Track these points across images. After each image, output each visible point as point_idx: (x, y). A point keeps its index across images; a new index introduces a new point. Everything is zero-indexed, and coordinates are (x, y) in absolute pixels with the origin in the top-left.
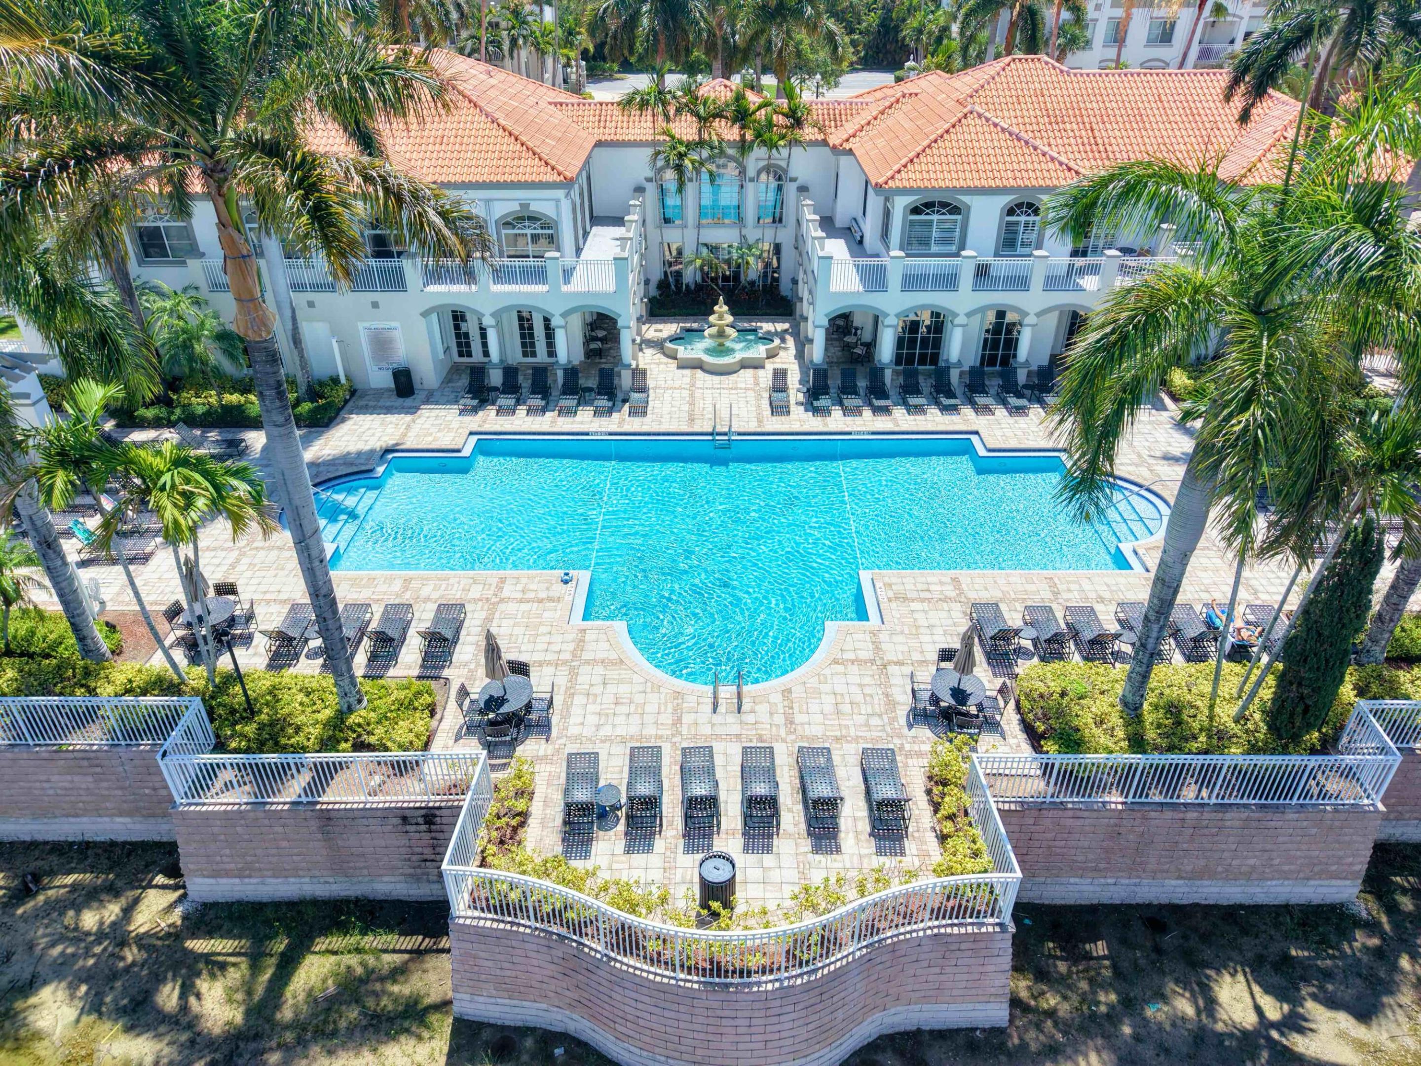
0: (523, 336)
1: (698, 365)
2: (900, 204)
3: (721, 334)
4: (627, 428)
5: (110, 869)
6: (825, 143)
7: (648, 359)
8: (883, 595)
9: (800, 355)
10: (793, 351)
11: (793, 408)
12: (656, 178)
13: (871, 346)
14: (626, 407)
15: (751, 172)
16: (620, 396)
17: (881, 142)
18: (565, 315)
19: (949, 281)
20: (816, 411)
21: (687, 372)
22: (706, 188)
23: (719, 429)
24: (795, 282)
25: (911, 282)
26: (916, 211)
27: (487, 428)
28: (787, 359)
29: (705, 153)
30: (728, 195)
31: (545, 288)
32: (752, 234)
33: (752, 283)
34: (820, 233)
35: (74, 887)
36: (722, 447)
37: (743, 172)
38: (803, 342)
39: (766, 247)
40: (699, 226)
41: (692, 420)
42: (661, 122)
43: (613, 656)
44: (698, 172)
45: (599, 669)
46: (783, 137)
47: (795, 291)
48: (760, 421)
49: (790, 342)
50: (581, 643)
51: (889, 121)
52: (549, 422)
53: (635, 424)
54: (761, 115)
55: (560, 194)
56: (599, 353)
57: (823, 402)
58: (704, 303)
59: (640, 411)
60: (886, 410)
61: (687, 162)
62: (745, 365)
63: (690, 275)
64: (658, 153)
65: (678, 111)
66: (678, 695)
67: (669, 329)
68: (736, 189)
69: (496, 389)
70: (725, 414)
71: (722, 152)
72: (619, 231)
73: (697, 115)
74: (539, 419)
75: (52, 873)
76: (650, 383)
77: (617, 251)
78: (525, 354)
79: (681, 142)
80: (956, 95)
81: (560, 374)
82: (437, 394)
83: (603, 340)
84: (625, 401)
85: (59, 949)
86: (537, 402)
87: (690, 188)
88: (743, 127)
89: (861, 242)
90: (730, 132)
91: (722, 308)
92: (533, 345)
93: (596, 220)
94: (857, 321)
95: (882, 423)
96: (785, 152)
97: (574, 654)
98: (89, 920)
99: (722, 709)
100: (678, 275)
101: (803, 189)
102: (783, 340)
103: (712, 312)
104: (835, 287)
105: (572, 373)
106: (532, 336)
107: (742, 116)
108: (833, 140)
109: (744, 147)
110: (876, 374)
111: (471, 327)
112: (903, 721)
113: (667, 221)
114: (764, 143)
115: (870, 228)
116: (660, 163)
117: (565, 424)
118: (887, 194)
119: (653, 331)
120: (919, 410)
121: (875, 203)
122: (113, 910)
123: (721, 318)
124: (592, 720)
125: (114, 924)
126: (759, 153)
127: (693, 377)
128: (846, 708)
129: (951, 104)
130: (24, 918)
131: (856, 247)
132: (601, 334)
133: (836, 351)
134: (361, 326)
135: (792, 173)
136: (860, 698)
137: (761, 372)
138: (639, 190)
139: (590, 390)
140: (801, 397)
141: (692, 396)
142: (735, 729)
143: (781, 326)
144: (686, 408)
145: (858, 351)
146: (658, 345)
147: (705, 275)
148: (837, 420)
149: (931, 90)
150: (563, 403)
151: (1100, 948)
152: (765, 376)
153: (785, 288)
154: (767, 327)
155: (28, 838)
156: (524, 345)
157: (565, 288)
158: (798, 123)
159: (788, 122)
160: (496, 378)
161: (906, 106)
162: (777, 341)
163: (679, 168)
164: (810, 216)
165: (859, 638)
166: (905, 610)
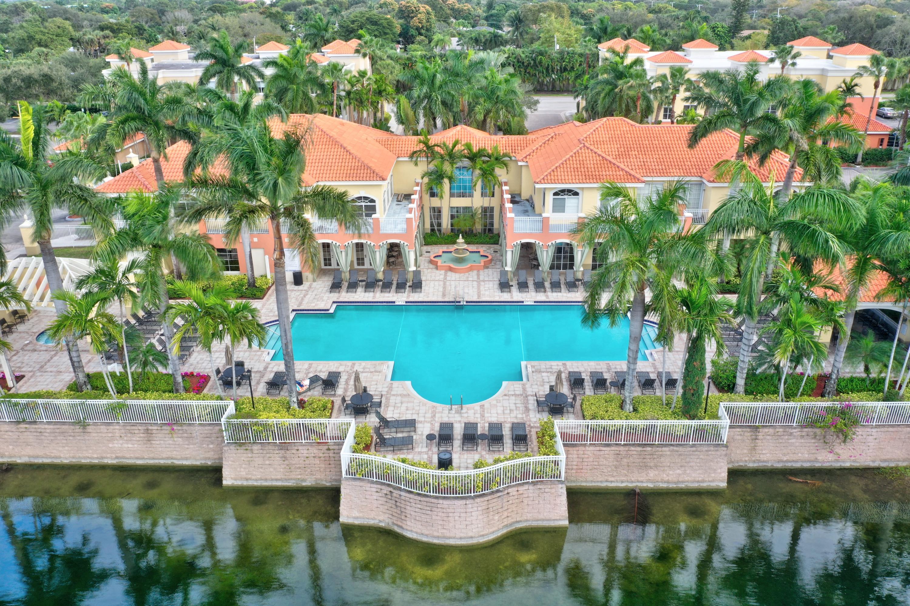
0: (358, 255)
1: (448, 269)
4: (411, 299)
8: (530, 370)
21: (443, 272)
23: (457, 299)
25: (554, 228)
26: (556, 194)
27: (341, 299)
34: (511, 205)
41: (444, 295)
43: (405, 393)
45: (399, 398)
48: (479, 296)
52: (372, 296)
53: (415, 297)
56: (394, 263)
59: (419, 291)
62: (472, 269)
66: (434, 407)
67: (435, 250)
70: (461, 292)
82: (315, 284)
83: (396, 257)
91: (461, 240)
95: (540, 297)
97: (388, 391)
99: (454, 412)
103: (456, 243)
106: (362, 255)
111: (332, 251)
115: (537, 201)
119: (425, 252)
123: (460, 245)
127: (446, 275)
128: (508, 411)
136: (514, 408)
141: (445, 284)
143: (492, 249)
144: (441, 290)
148: (517, 295)
149: (569, 132)
154: (485, 249)
156: (358, 260)
165: (517, 386)
166: (539, 376)
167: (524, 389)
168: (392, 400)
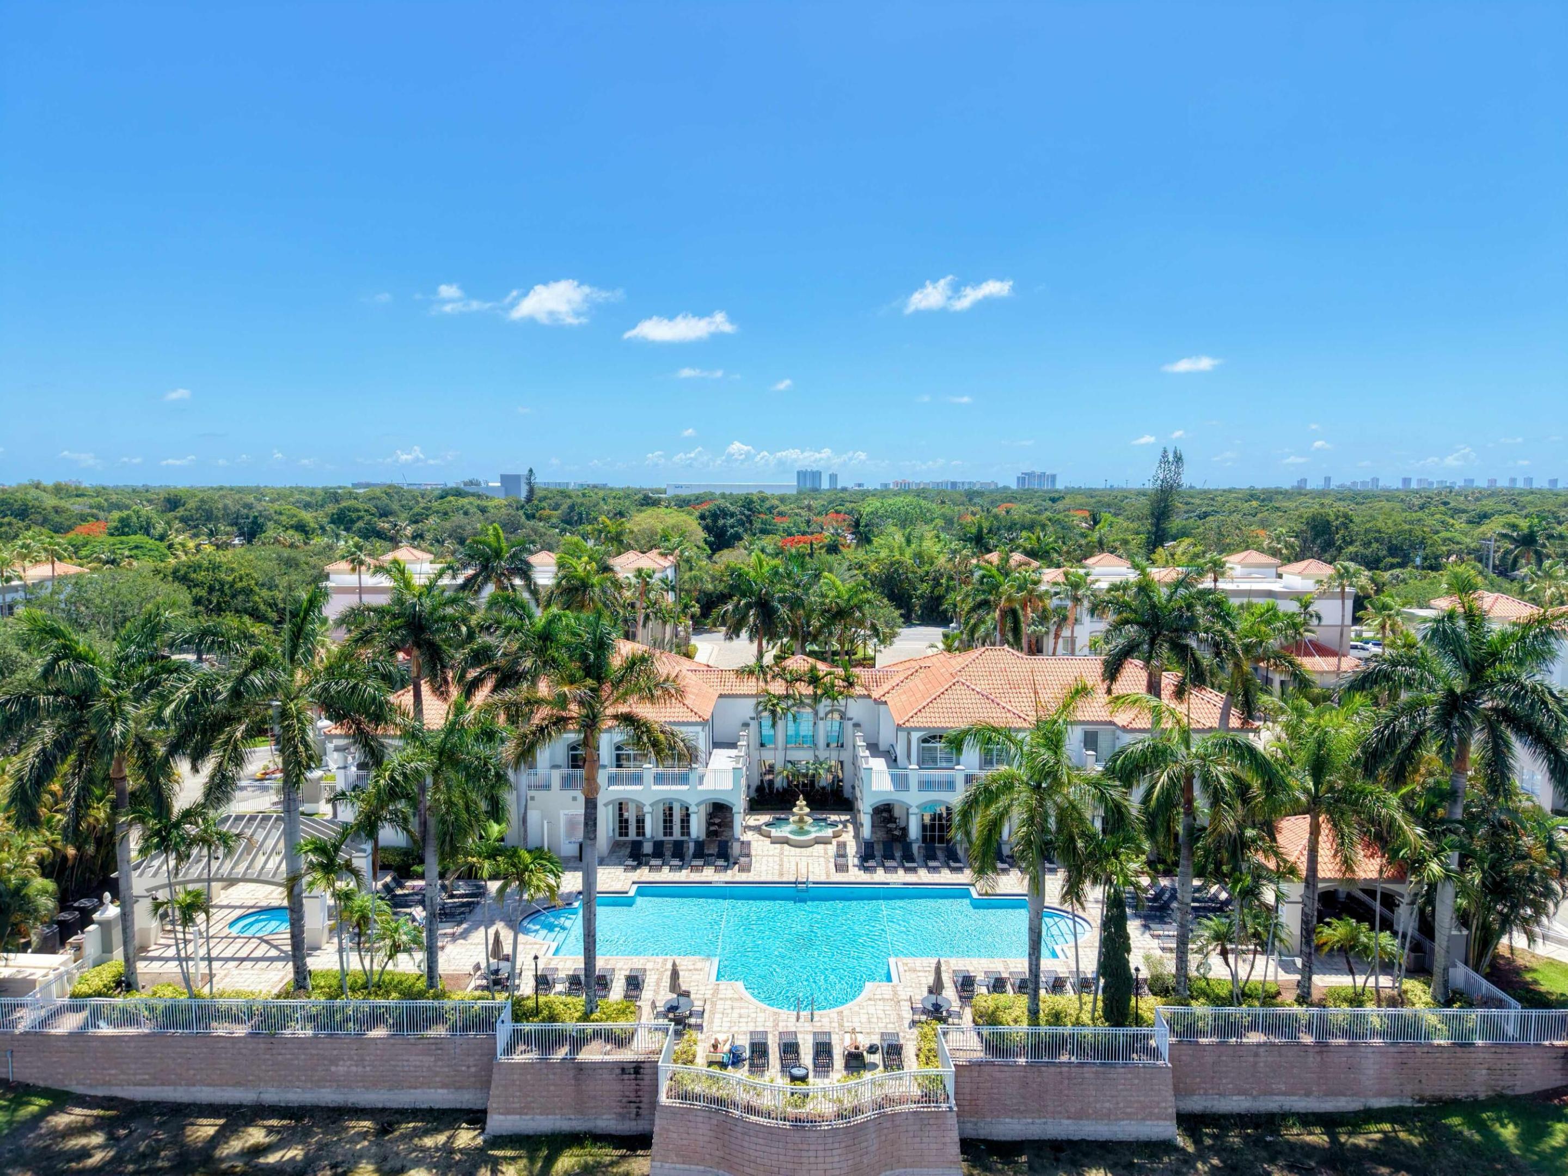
0: (665, 821)
1: (785, 841)
2: (915, 736)
3: (801, 820)
4: (737, 879)
5: (435, 1120)
6: (869, 696)
7: (749, 836)
8: (901, 969)
9: (857, 836)
10: (852, 833)
11: (850, 868)
12: (757, 717)
13: (905, 830)
14: (737, 867)
15: (821, 714)
16: (732, 860)
17: (904, 698)
18: (698, 805)
19: (950, 785)
20: (866, 869)
21: (778, 846)
22: (791, 723)
23: (800, 879)
24: (853, 787)
25: (926, 785)
26: (925, 741)
27: (643, 879)
28: (848, 837)
29: (790, 702)
30: (806, 727)
31: (685, 788)
32: (822, 754)
33: (823, 788)
34: (867, 753)
35: (415, 1128)
36: (802, 891)
37: (816, 713)
38: (857, 826)
39: (833, 763)
40: (786, 749)
41: (781, 875)
42: (762, 684)
43: (736, 996)
44: (785, 714)
45: (729, 1002)
46: (841, 693)
47: (853, 793)
48: (828, 875)
49: (850, 827)
50: (716, 991)
51: (910, 684)
52: (684, 875)
53: (743, 877)
54: (827, 680)
55: (699, 728)
56: (715, 833)
57: (871, 863)
58: (789, 802)
59: (746, 869)
60: (913, 870)
61: (779, 709)
62: (818, 841)
63: (779, 782)
64: (759, 703)
65: (773, 677)
66: (775, 1013)
67: (765, 818)
68: (811, 724)
69: (647, 855)
70: (804, 871)
71: (801, 702)
72: (733, 752)
73: (786, 680)
74: (677, 874)
75: (399, 1123)
76: (753, 853)
77: (733, 765)
78: (665, 834)
79: (774, 696)
80: (951, 670)
81: (692, 845)
82: (607, 860)
83: (719, 825)
84: (735, 863)
85: (414, 1155)
86: (676, 862)
87: (780, 724)
88: (815, 687)
89: (895, 760)
90: (804, 689)
91: (801, 802)
92: (671, 828)
93: (717, 745)
94: (897, 813)
95: (911, 878)
96: (843, 702)
97: (713, 994)
98: (429, 1142)
99: (802, 1020)
100: (771, 782)
101: (857, 725)
102: (845, 826)
103: (795, 805)
104: (875, 788)
105: (700, 845)
106: (671, 821)
107: (814, 680)
108: (875, 695)
109: (816, 698)
110: (907, 847)
111: (630, 815)
112: (907, 1026)
113: (762, 745)
114: (829, 697)
115: (900, 751)
116: (760, 708)
117: (695, 877)
118: (909, 731)
119: (753, 820)
120: (935, 869)
121: (902, 736)
122: (441, 1138)
123: (801, 809)
124: (726, 1025)
125: (444, 1145)
126: (826, 702)
127: (782, 849)
128: (875, 1020)
129: (947, 676)
130: (389, 1141)
131: (893, 764)
132: (717, 821)
133: (881, 835)
134: (562, 812)
135: (849, 715)
136: (882, 1016)
137: (829, 846)
138: (746, 725)
139: (712, 855)
140: (856, 861)
141: (781, 860)
142: (810, 1029)
143: (843, 818)
144: (777, 867)
145: (896, 833)
146: (758, 829)
147: (789, 783)
148: (880, 875)
149: (938, 664)
150: (693, 863)
151: (1024, 1158)
152: (832, 849)
153: (847, 793)
154: (834, 818)
155: (380, 1106)
156: (665, 828)
157: (700, 788)
158: (851, 685)
159: (845, 684)
160: (648, 848)
161: (922, 674)
162: (840, 826)
163: (773, 713)
164: (860, 743)
165: (885, 989)
166: (914, 975)
167: (895, 993)
168: (720, 1005)
